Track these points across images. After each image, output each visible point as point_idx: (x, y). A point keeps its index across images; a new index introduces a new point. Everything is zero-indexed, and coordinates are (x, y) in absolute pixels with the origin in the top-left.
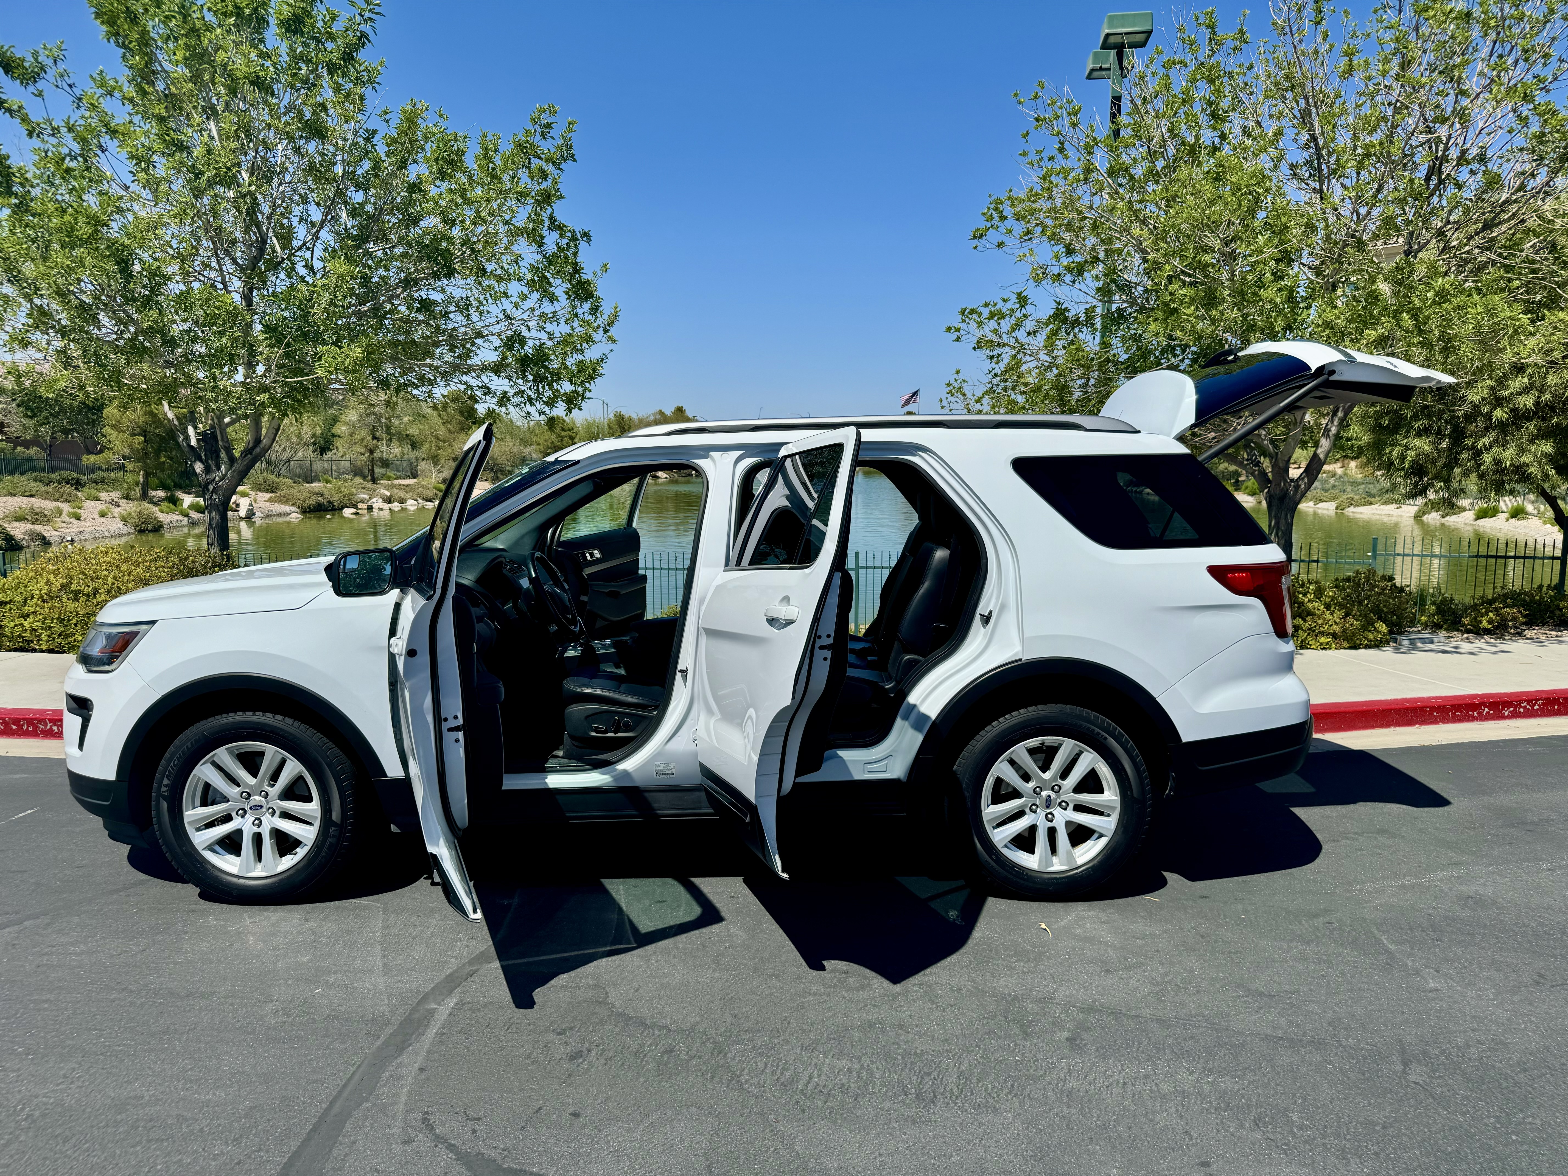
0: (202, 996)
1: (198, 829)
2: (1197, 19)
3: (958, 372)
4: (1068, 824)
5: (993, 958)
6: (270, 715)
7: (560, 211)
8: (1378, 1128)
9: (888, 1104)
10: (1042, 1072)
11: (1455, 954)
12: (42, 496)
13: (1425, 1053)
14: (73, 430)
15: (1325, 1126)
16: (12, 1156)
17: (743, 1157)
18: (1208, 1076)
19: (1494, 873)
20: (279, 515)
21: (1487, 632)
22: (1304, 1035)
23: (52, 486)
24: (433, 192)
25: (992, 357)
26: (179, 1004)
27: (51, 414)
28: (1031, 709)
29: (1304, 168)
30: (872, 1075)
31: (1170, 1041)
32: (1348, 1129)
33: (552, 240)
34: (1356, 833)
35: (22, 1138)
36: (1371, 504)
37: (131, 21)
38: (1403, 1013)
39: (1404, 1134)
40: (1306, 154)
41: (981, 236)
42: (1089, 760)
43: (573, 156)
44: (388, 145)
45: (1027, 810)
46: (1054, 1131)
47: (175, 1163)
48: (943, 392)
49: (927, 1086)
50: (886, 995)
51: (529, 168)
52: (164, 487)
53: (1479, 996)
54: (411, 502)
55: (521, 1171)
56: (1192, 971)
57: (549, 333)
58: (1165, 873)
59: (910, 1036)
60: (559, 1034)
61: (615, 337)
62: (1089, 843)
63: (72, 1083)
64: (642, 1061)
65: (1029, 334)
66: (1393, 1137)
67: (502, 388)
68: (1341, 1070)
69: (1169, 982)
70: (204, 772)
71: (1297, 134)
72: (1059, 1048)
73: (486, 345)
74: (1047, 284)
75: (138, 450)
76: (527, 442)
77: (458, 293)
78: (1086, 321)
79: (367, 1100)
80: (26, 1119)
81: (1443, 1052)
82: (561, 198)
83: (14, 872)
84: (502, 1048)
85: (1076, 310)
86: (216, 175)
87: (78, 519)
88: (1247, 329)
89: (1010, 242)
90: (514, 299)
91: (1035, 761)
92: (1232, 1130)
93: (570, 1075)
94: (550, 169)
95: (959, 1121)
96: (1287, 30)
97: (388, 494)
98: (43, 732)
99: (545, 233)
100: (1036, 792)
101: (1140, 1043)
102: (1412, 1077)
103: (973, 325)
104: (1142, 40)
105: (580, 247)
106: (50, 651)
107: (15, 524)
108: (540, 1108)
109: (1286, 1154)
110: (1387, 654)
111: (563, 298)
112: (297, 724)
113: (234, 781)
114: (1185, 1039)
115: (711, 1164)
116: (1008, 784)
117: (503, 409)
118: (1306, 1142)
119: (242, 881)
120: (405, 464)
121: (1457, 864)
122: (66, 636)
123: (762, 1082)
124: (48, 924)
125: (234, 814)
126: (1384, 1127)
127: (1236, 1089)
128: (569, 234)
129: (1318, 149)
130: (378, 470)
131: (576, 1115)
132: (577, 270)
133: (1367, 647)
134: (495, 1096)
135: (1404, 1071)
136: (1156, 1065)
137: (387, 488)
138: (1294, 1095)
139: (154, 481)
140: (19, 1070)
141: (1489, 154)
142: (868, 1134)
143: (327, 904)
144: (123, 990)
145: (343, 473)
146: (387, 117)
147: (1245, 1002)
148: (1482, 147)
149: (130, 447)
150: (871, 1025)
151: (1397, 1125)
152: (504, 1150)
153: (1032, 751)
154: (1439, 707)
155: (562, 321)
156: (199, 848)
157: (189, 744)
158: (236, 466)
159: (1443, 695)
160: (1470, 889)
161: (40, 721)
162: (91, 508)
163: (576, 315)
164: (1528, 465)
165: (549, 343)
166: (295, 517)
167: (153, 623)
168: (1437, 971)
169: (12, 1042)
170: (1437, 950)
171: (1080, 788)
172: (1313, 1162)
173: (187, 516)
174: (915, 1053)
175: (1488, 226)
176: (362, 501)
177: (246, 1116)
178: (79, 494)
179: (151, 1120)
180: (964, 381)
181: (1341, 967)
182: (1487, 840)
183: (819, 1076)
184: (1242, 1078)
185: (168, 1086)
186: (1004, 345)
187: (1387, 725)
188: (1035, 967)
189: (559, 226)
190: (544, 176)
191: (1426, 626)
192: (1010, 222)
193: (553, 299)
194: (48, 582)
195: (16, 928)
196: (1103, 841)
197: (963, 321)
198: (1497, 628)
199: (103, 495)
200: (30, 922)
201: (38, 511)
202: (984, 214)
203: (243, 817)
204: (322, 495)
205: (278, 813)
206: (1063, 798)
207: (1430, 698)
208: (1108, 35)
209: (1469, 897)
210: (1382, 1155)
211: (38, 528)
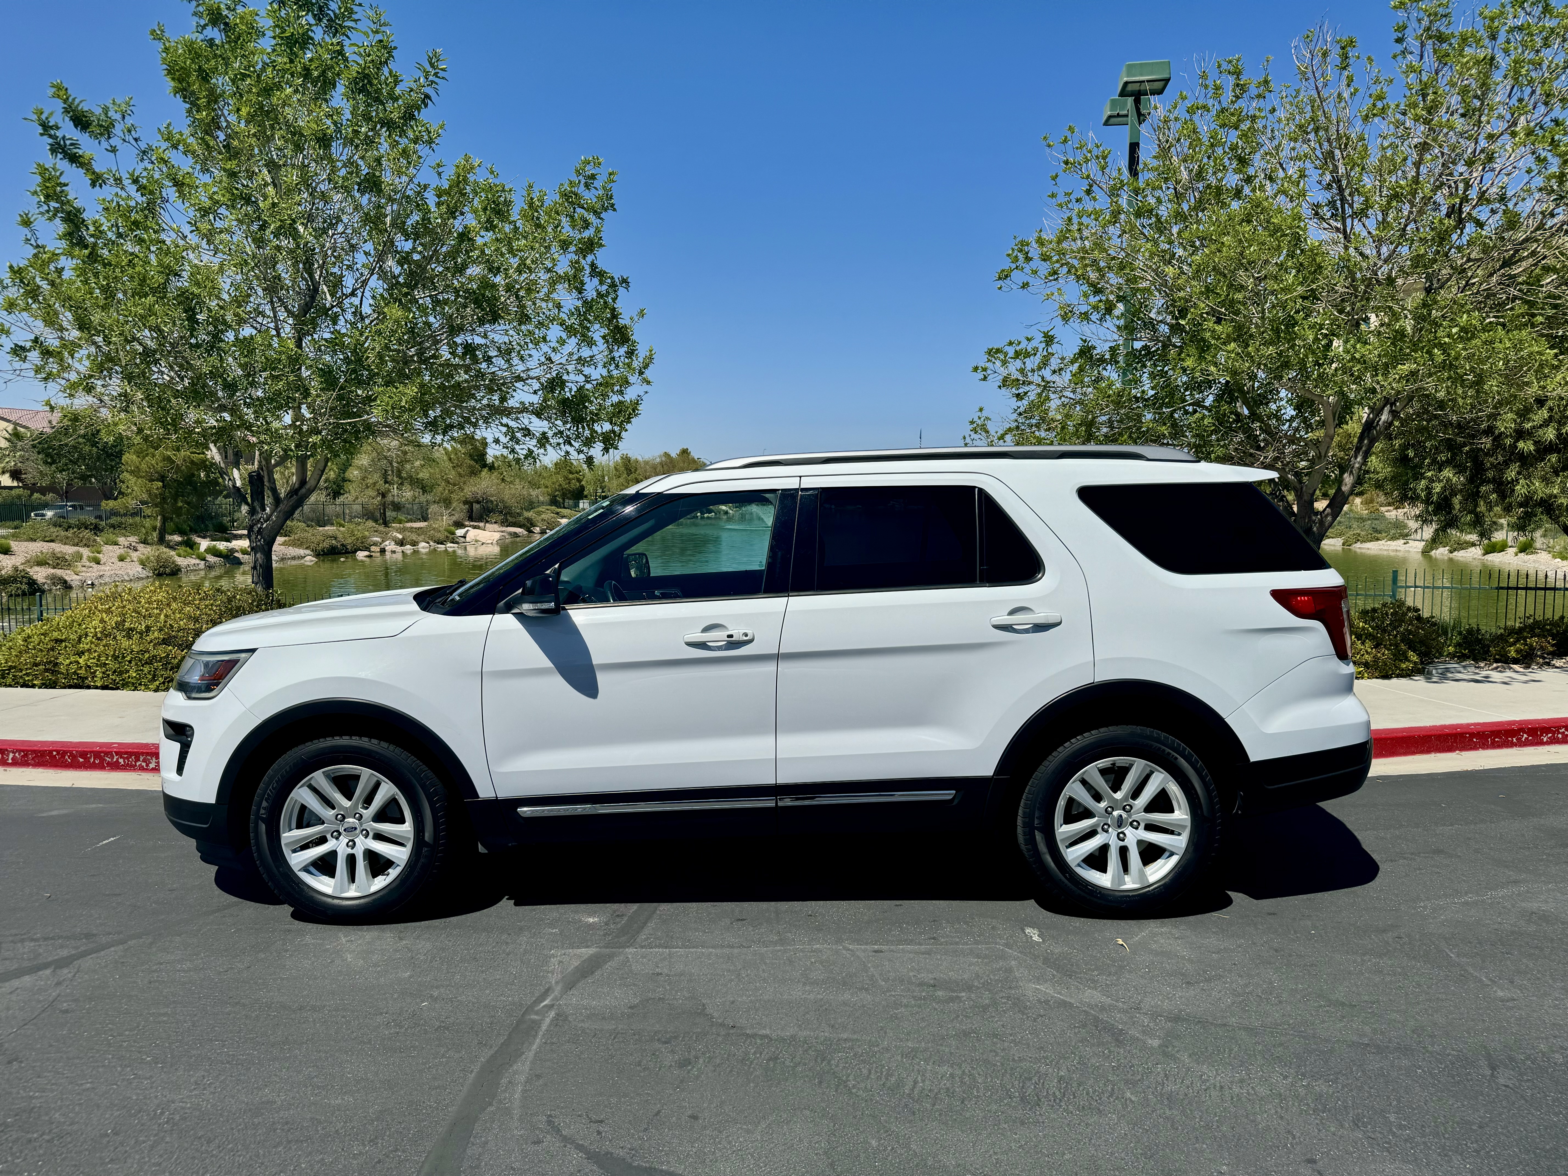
0: (314, 1009)
1: (294, 851)
2: (1219, 67)
3: (981, 410)
4: (1140, 842)
5: (1075, 972)
6: (366, 739)
7: (603, 258)
8: (1474, 1127)
9: (994, 1107)
10: (1139, 1077)
11: (1527, 966)
12: (61, 541)
13: (1511, 1059)
14: (91, 476)
15: (1423, 1126)
16: (161, 1156)
17: (862, 1156)
18: (1302, 1080)
19: (1554, 890)
20: (294, 558)
21: (1516, 661)
22: (1390, 1041)
23: (72, 531)
24: (479, 241)
25: (1018, 396)
26: (293, 1016)
27: (71, 461)
28: (1102, 730)
29: (1325, 209)
30: (974, 1079)
31: (1260, 1048)
32: (1446, 1129)
33: (591, 287)
34: (1412, 854)
35: (168, 1139)
36: (1378, 539)
37: (203, 78)
38: (1483, 1020)
39: (1502, 1133)
40: (1328, 195)
41: (1006, 276)
42: (1159, 780)
43: (613, 205)
44: (439, 196)
45: (1100, 830)
46: (1160, 1131)
47: (318, 1162)
48: (967, 429)
49: (1030, 1091)
50: (976, 1007)
51: (572, 217)
52: (181, 533)
53: (1557, 1005)
54: (423, 544)
55: (650, 1168)
56: (1271, 983)
57: (585, 376)
58: (1229, 893)
59: (1006, 1044)
60: (666, 1043)
61: (650, 379)
62: (1160, 862)
63: (205, 1089)
64: (749, 1067)
65: (1054, 372)
66: (1491, 1136)
67: (541, 430)
68: (1430, 1073)
69: (1251, 993)
70: (302, 795)
71: (1321, 175)
72: (1153, 1055)
73: (526, 388)
74: (1075, 323)
75: (156, 495)
76: (535, 484)
77: (500, 339)
78: (1111, 360)
79: (491, 1104)
80: (167, 1122)
81: (1528, 1058)
82: (601, 246)
83: (108, 895)
84: (612, 1056)
85: (1102, 348)
86: (281, 227)
87: (98, 563)
88: (1281, 366)
89: (1034, 282)
90: (552, 345)
91: (1106, 781)
92: (1333, 1129)
93: (682, 1081)
94: (591, 218)
95: (1066, 1122)
96: (1310, 75)
97: (400, 537)
98: (109, 764)
99: (586, 279)
100: (1108, 812)
101: (1231, 1050)
102: (1502, 1081)
103: (998, 363)
104: (1161, 87)
105: (619, 293)
106: (104, 687)
107: (37, 568)
108: (659, 1112)
109: (1388, 1151)
110: (1418, 683)
111: (600, 342)
112: (392, 747)
113: (329, 804)
114: (1274, 1046)
115: (833, 1162)
116: (1079, 804)
117: (542, 451)
118: (1406, 1141)
119: (336, 902)
120: (415, 507)
121: (1516, 882)
122: (121, 673)
123: (869, 1087)
124: (151, 944)
125: (329, 836)
126: (1480, 1127)
127: (1331, 1091)
128: (609, 281)
129: (1341, 190)
130: (390, 514)
131: (695, 1117)
132: (615, 316)
133: (1398, 676)
134: (613, 1100)
135: (1492, 1075)
136: (1249, 1070)
137: (400, 531)
138: (1388, 1097)
139: (170, 525)
140: (151, 1077)
141: (1510, 194)
142: (980, 1134)
143: (418, 924)
144: (237, 1003)
145: (355, 517)
146: (440, 170)
147: (1327, 1011)
148: (1503, 188)
149: (149, 492)
150: (966, 1034)
151: (1493, 1125)
152: (630, 1149)
153: (1103, 772)
154: (1478, 733)
155: (600, 365)
156: (296, 869)
157: (288, 768)
158: (282, 507)
159: (1482, 721)
160: (1534, 906)
161: (107, 753)
162: (109, 553)
163: (613, 359)
164: (1556, 497)
165: (588, 386)
166: (310, 560)
167: (253, 651)
168: (1512, 982)
169: (139, 1052)
170: (1508, 963)
171: (1151, 808)
172: (1416, 1159)
173: (204, 559)
174: (1013, 1060)
175: (1507, 263)
176: (375, 544)
177: (377, 1119)
178: (98, 539)
179: (287, 1123)
180: (988, 419)
181: (1417, 978)
182: (1542, 860)
183: (923, 1081)
184: (1335, 1081)
185: (298, 1092)
186: (1030, 383)
187: (1428, 752)
188: (1118, 980)
189: (600, 273)
190: (587, 225)
191: (1452, 656)
192: (1036, 263)
193: (591, 343)
194: (102, 621)
195: (121, 947)
196: (1175, 859)
197: (989, 361)
198: (1525, 657)
199: (121, 540)
200: (134, 942)
201: (59, 555)
202: (1009, 255)
203: (337, 838)
204: (336, 539)
205: (371, 834)
206: (1134, 817)
207: (1469, 725)
208: (1126, 83)
209: (1533, 913)
210: (1482, 1153)
211: (59, 572)
